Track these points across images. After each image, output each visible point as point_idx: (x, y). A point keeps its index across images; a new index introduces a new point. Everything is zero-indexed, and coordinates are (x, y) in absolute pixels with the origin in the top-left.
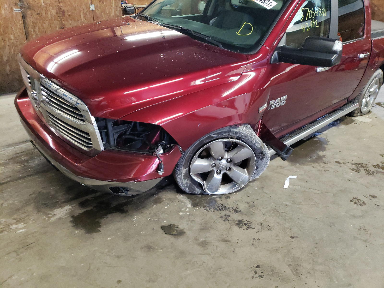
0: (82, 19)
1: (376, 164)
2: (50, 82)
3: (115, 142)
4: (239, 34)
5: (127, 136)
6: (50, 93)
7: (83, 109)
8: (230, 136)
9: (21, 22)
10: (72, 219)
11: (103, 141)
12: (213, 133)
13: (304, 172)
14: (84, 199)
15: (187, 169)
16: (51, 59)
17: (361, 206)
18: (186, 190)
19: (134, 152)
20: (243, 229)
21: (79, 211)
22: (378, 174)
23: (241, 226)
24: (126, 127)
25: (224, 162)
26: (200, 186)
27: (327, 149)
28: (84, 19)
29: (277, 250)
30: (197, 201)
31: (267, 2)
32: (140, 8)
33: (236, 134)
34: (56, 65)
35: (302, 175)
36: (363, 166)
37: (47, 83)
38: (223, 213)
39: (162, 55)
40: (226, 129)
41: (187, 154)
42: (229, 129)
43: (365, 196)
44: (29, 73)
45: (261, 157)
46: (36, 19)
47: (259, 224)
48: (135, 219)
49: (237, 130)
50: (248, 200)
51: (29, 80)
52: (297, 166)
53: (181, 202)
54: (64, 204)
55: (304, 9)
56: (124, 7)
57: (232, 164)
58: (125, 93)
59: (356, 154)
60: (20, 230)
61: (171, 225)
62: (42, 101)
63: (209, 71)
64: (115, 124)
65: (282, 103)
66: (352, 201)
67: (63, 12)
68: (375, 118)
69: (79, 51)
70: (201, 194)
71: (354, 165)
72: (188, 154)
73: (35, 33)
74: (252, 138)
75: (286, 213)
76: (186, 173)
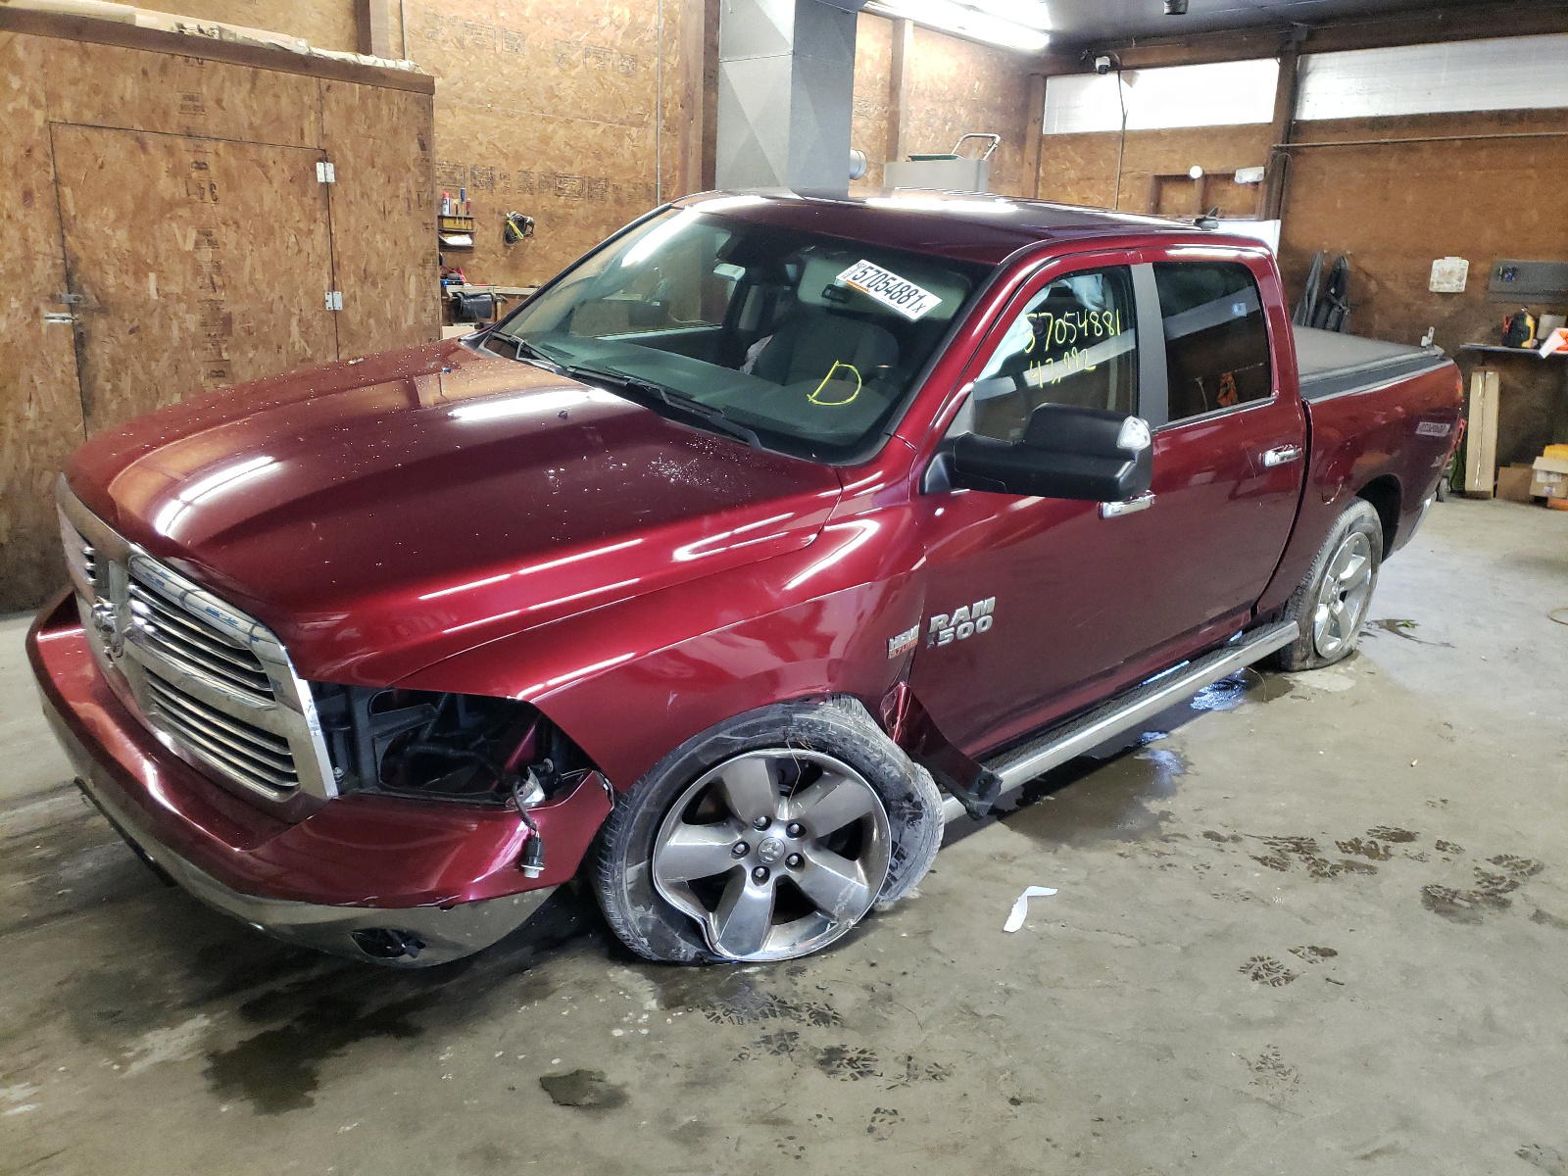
0: (294, 344)
1: (1350, 839)
2: (161, 569)
3: (379, 769)
4: (815, 401)
5: (421, 748)
6: (160, 607)
7: (270, 655)
8: (792, 739)
9: (69, 358)
10: (208, 1065)
11: (334, 765)
12: (730, 730)
13: (1086, 873)
14: (258, 992)
15: (643, 864)
16: (170, 489)
17: (1274, 986)
18: (643, 945)
19: (442, 799)
20: (842, 1080)
21: (236, 1035)
22: (1350, 873)
23: (834, 1067)
24: (420, 716)
25: (777, 834)
26: (693, 930)
27: (1179, 789)
28: (303, 343)
29: (956, 1145)
30: (683, 987)
31: (909, 296)
32: (513, 296)
33: (809, 730)
34: (188, 509)
35: (1076, 884)
36: (1303, 846)
37: (150, 572)
38: (774, 1025)
39: (552, 471)
40: (774, 713)
41: (639, 806)
42: (783, 712)
43: (1294, 952)
44: (91, 540)
45: (910, 813)
46: (127, 347)
47: (903, 1058)
48: (447, 1055)
49: (814, 717)
50: (871, 976)
51: (89, 565)
52: (1060, 851)
53: (621, 993)
54: (184, 1012)
55: (1035, 316)
56: (455, 294)
57: (808, 841)
58: (424, 598)
59: (1283, 804)
60: (18, 1107)
61: (577, 1073)
62: (129, 635)
63: (707, 522)
64: (381, 704)
65: (978, 624)
66: (1243, 970)
67: (228, 321)
68: (1367, 676)
69: (274, 462)
70: (698, 962)
71: (1270, 843)
72: (644, 806)
73: (119, 399)
74: (867, 743)
75: (1000, 1018)
76: (638, 880)
